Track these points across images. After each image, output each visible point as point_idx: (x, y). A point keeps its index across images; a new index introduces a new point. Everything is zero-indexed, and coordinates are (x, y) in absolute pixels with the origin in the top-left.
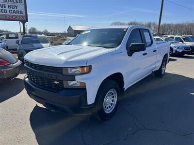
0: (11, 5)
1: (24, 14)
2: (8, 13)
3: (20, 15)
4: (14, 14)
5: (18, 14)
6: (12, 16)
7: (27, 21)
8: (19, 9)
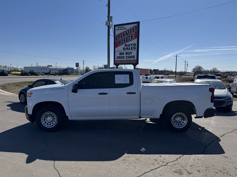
0: (127, 52)
1: (136, 58)
2: (125, 59)
3: (133, 59)
4: (129, 59)
5: (131, 59)
6: (127, 61)
7: (138, 63)
8: (132, 55)
